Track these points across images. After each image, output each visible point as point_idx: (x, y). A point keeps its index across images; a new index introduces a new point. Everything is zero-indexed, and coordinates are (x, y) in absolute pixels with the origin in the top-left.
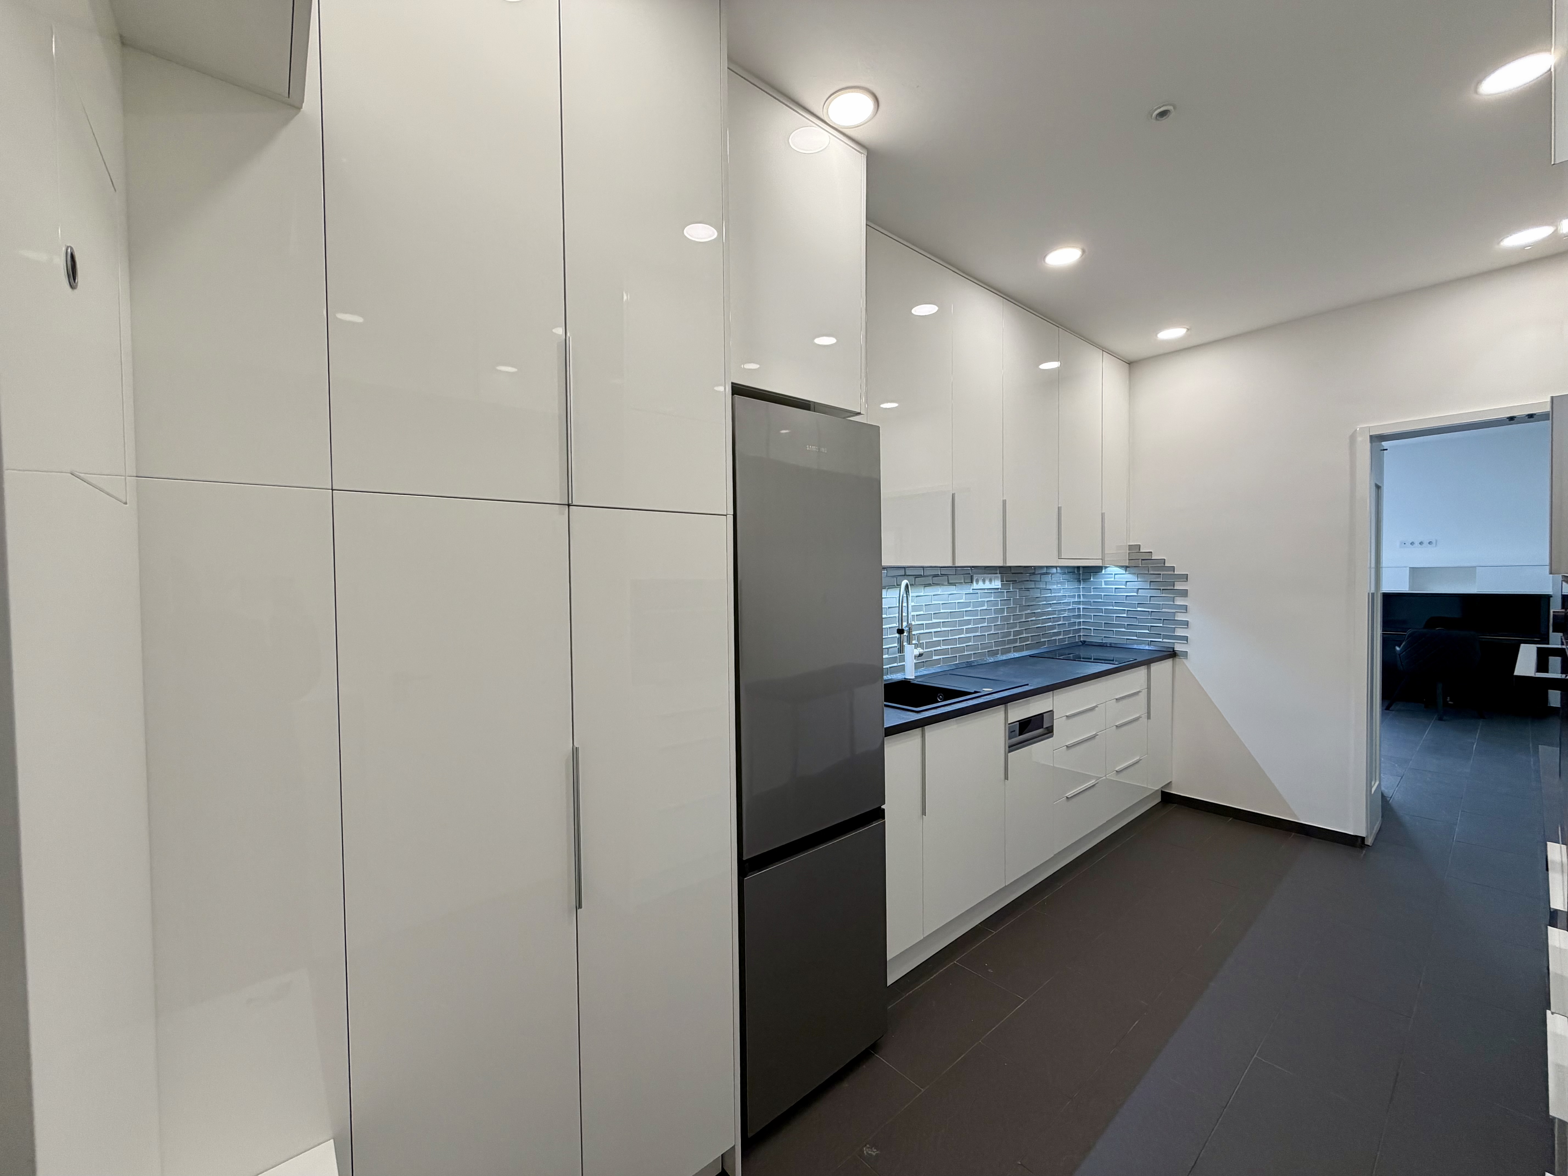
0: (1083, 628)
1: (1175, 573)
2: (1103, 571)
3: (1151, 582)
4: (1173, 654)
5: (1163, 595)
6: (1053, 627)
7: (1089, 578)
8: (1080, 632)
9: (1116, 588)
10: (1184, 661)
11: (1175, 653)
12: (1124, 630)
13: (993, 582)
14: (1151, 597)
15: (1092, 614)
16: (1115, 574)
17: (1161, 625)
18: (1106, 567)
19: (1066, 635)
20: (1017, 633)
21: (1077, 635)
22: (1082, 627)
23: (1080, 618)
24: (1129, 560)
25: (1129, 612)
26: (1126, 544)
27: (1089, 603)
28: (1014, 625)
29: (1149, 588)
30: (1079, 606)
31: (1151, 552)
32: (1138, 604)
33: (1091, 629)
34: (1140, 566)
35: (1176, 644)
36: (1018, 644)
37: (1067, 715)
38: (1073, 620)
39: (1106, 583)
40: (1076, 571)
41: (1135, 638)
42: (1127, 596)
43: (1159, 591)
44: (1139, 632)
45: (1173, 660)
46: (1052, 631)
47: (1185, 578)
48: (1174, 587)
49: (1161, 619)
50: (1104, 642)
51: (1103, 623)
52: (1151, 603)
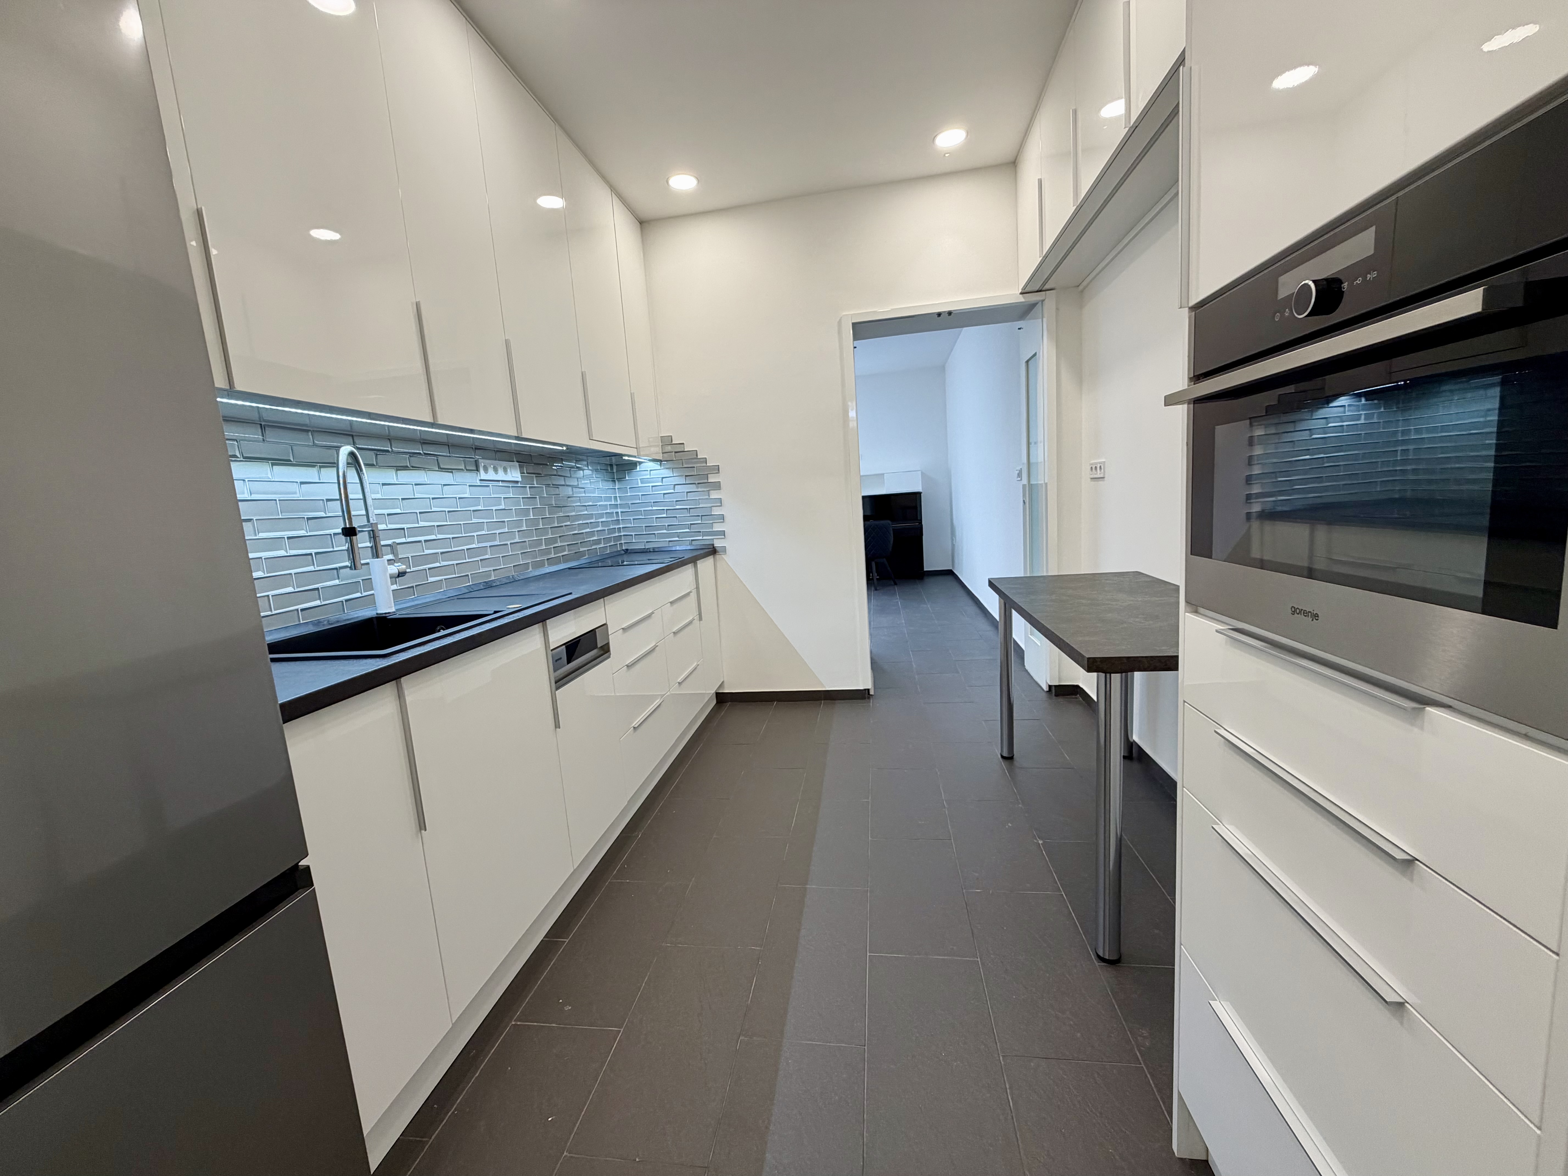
0: (624, 535)
1: (708, 465)
2: (638, 467)
3: (686, 476)
4: (713, 551)
5: (699, 490)
6: (592, 534)
7: (624, 477)
8: (621, 540)
9: (652, 486)
10: (723, 556)
11: (715, 549)
12: (665, 531)
13: (509, 473)
14: (687, 492)
15: (632, 518)
16: (651, 470)
17: (700, 522)
18: (640, 463)
19: (606, 544)
20: (549, 541)
21: (618, 543)
22: (622, 534)
23: (619, 524)
24: (663, 453)
25: (668, 511)
26: (657, 436)
27: (627, 506)
28: (544, 531)
29: (685, 483)
30: (617, 510)
31: (683, 444)
32: (676, 501)
33: (632, 535)
34: (674, 459)
35: (715, 540)
36: (553, 556)
37: (623, 627)
38: (611, 526)
39: (642, 481)
40: (609, 469)
41: (677, 539)
42: (664, 494)
43: (695, 485)
44: (680, 532)
45: (714, 557)
46: (591, 539)
47: (717, 469)
48: (708, 480)
49: (699, 516)
50: (647, 547)
51: (643, 526)
52: (688, 499)
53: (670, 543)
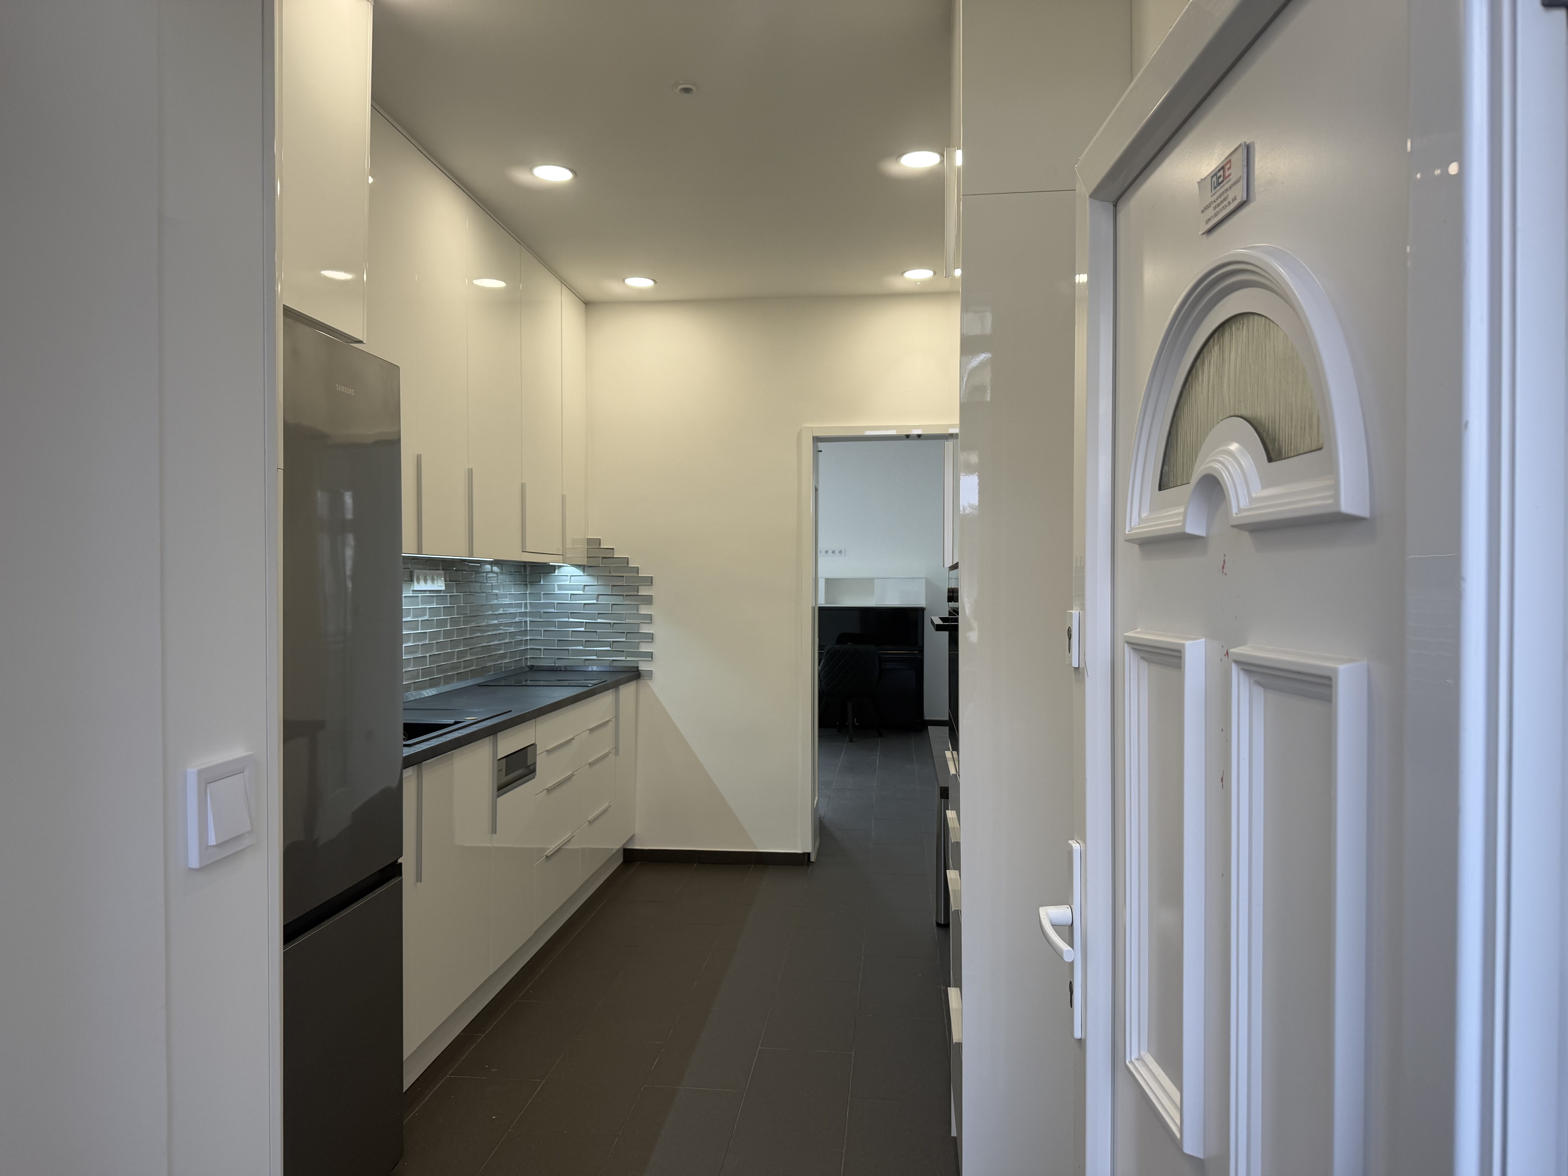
0: (530, 649)
1: (639, 575)
2: (557, 571)
3: (613, 586)
4: (635, 674)
5: (627, 603)
6: (499, 647)
7: (539, 581)
8: (527, 654)
9: (571, 594)
10: (648, 681)
11: (640, 673)
12: (581, 648)
13: (436, 582)
14: (612, 605)
15: (542, 629)
16: (571, 576)
17: (624, 640)
18: (560, 567)
19: (512, 659)
20: (461, 654)
21: (524, 658)
22: (529, 647)
23: (526, 636)
24: (588, 557)
25: (587, 624)
26: (583, 537)
27: (538, 614)
28: (458, 643)
29: (611, 593)
30: (525, 619)
31: (613, 549)
32: (598, 614)
33: (540, 649)
34: (600, 566)
35: (640, 662)
36: (463, 670)
37: (548, 749)
38: (519, 638)
39: (561, 587)
40: (522, 571)
41: (595, 657)
42: (585, 604)
43: (622, 597)
44: (599, 650)
45: (637, 682)
46: (499, 652)
47: (649, 581)
48: (637, 592)
49: (624, 633)
50: (557, 665)
51: (555, 640)
52: (613, 612)
53: (586, 661)
